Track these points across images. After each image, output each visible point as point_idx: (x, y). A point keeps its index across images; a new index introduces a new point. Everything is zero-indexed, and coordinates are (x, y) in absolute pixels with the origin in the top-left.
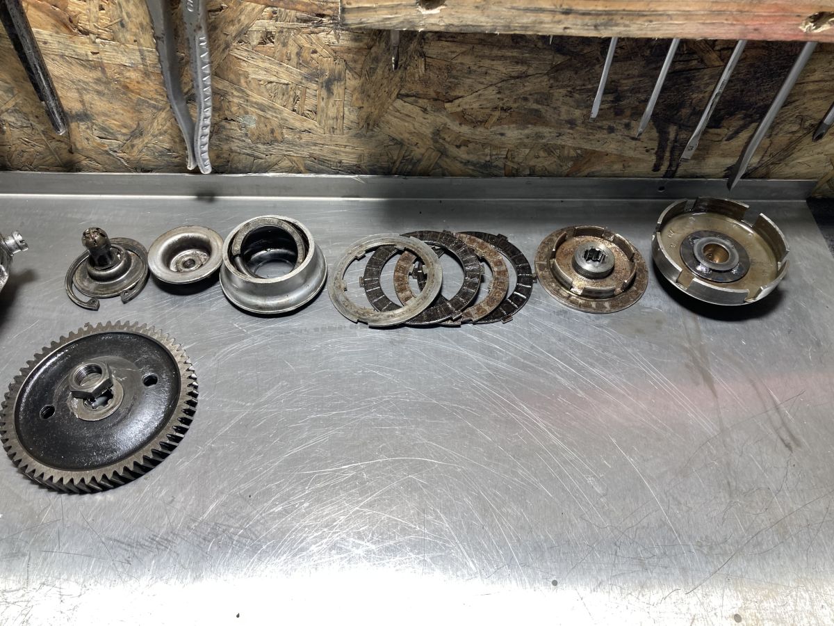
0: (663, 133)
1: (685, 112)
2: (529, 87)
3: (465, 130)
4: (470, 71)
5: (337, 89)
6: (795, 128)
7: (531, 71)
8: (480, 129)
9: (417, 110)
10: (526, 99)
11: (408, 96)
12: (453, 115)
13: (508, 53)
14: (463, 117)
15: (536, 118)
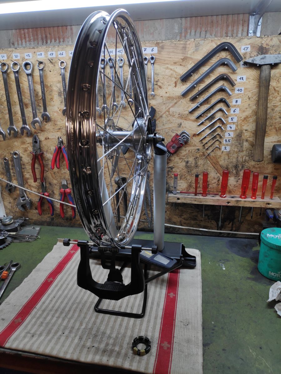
2: (194, 214)
4: (185, 211)
9: (177, 217)
10: (194, 216)
11: (176, 215)
12: (183, 218)
15: (195, 219)
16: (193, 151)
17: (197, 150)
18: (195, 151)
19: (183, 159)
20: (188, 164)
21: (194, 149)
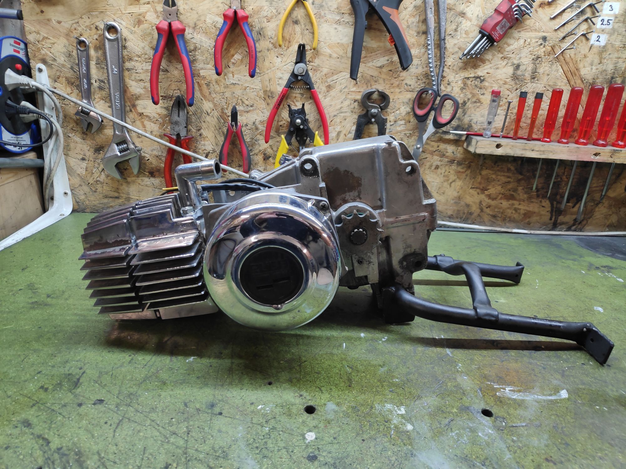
0: (552, 205)
1: (558, 197)
2: (510, 186)
3: (490, 201)
4: (494, 180)
5: (453, 184)
6: (592, 204)
7: (512, 180)
8: (495, 201)
9: (476, 193)
10: (510, 190)
11: (474, 188)
12: (487, 195)
13: (506, 174)
14: (489, 196)
15: (512, 197)
16: (534, 41)
17: (541, 40)
18: (537, 42)
19: (509, 58)
20: (519, 72)
21: (536, 38)
